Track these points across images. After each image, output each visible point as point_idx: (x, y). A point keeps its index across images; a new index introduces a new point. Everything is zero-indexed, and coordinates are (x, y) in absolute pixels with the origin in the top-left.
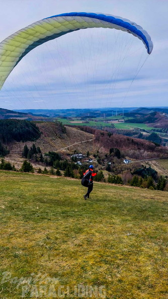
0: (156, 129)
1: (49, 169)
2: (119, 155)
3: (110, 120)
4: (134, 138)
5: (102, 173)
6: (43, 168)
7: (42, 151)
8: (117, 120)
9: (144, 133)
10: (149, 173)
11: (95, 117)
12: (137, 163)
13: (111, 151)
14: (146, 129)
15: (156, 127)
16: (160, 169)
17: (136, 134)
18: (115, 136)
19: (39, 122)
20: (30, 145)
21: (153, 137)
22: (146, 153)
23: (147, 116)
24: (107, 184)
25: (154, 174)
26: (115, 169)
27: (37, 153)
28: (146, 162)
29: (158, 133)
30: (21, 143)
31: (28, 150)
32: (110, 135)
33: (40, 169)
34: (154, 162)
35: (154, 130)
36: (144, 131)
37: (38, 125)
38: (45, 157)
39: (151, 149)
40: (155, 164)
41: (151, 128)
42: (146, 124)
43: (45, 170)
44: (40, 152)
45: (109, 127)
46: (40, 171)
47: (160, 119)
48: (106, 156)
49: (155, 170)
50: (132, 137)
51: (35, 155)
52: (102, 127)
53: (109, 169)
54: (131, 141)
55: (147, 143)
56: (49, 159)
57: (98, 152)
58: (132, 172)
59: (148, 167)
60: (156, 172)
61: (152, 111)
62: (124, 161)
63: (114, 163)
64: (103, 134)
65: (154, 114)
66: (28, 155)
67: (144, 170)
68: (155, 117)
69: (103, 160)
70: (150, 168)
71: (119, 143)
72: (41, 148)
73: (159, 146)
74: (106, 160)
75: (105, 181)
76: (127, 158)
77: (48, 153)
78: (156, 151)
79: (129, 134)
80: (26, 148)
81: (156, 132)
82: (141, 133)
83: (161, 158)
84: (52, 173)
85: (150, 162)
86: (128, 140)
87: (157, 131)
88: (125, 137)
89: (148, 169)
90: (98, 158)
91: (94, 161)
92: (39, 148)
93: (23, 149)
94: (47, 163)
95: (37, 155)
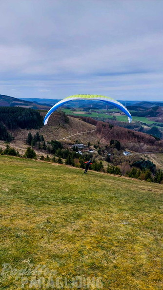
0: (158, 123)
1: (51, 156)
2: (119, 147)
3: (112, 112)
4: (135, 131)
5: (101, 163)
6: (45, 156)
7: (45, 140)
8: (119, 112)
9: (145, 127)
10: (147, 166)
11: (97, 109)
12: (136, 156)
13: (112, 143)
14: (147, 123)
15: (157, 121)
16: (159, 163)
17: (138, 127)
18: (116, 128)
19: (43, 111)
20: (34, 132)
21: (154, 131)
22: (146, 146)
23: (149, 110)
24: (106, 174)
25: (152, 167)
26: (114, 160)
27: (40, 141)
28: (145, 155)
29: (159, 127)
30: (26, 130)
31: (32, 137)
32: (111, 127)
33: (42, 157)
34: (153, 155)
35: (155, 124)
36: (145, 124)
37: (42, 114)
38: (48, 145)
39: (151, 142)
40: (154, 158)
41: (152, 122)
42: (147, 118)
43: (48, 157)
44: (43, 140)
45: (111, 119)
46: (42, 158)
47: (162, 114)
48: (106, 147)
49: (154, 163)
50: (133, 130)
51: (38, 143)
52: (104, 119)
53: (108, 160)
54: (131, 134)
55: (147, 136)
56: (51, 147)
57: (99, 143)
58: (131, 164)
59: (146, 160)
60: (154, 166)
61: (155, 106)
62: (124, 153)
63: (113, 154)
64: (104, 126)
65: (156, 108)
66: (32, 142)
67: (142, 162)
68: (157, 111)
69: (103, 151)
70: (149, 161)
71: (119, 135)
72: (44, 137)
73: (159, 140)
74: (106, 151)
75: (104, 171)
76: (127, 150)
77: (50, 141)
78: (156, 145)
79: (130, 126)
80: (30, 135)
81: (157, 127)
82: (142, 126)
83: (160, 152)
84: (54, 161)
85: (149, 156)
86: (129, 132)
87: (159, 125)
88: (126, 129)
89: (146, 162)
90: (98, 149)
91: (95, 151)
92: (42, 136)
93: (27, 136)
94: (49, 151)
95: (40, 143)
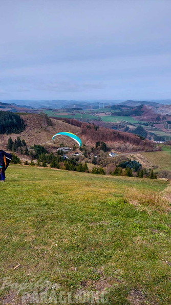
0: (143, 122)
1: (35, 161)
2: (106, 149)
3: (97, 113)
4: (121, 131)
5: (86, 165)
6: (29, 161)
7: (27, 144)
8: (104, 112)
9: (131, 127)
10: (133, 166)
11: (81, 109)
12: (122, 156)
13: (97, 144)
14: (132, 123)
15: (142, 120)
16: (145, 162)
17: (123, 127)
18: (101, 129)
19: (23, 114)
20: (14, 137)
21: (140, 130)
22: (131, 146)
23: (133, 110)
24: (91, 175)
25: (137, 167)
26: (100, 162)
27: (22, 146)
28: (131, 155)
29: (144, 126)
30: (5, 135)
31: (13, 143)
32: (96, 128)
33: (27, 162)
34: (139, 155)
35: (140, 123)
36: (130, 124)
37: (22, 117)
38: (31, 150)
39: (136, 142)
40: (140, 157)
41: (137, 122)
42: (133, 118)
43: (32, 162)
44: (25, 144)
45: (96, 120)
47: (146, 113)
48: (92, 149)
49: (140, 162)
50: (117, 131)
51: (19, 148)
52: (88, 120)
53: (95, 162)
54: (116, 135)
55: (132, 136)
56: (34, 152)
57: (84, 145)
58: (117, 165)
59: (132, 160)
60: (141, 165)
61: (139, 104)
62: (110, 154)
63: (99, 156)
64: (89, 127)
65: (141, 107)
66: (13, 148)
67: (129, 163)
68: (142, 109)
69: (89, 154)
70: (135, 161)
71: (105, 137)
72: (26, 141)
73: (144, 139)
74: (92, 154)
75: (89, 172)
76: (113, 151)
77: (33, 146)
78: (141, 145)
79: (115, 127)
80: (10, 140)
81: (142, 126)
82: (128, 126)
83: (146, 152)
84: (39, 165)
85: (135, 156)
86: (114, 133)
87: (144, 124)
88: (112, 130)
89: (132, 162)
90: (84, 151)
91: (80, 154)
92: (24, 140)
93: (7, 141)
94: (32, 157)
95: (22, 148)
